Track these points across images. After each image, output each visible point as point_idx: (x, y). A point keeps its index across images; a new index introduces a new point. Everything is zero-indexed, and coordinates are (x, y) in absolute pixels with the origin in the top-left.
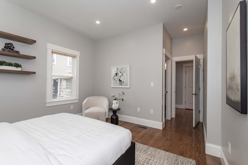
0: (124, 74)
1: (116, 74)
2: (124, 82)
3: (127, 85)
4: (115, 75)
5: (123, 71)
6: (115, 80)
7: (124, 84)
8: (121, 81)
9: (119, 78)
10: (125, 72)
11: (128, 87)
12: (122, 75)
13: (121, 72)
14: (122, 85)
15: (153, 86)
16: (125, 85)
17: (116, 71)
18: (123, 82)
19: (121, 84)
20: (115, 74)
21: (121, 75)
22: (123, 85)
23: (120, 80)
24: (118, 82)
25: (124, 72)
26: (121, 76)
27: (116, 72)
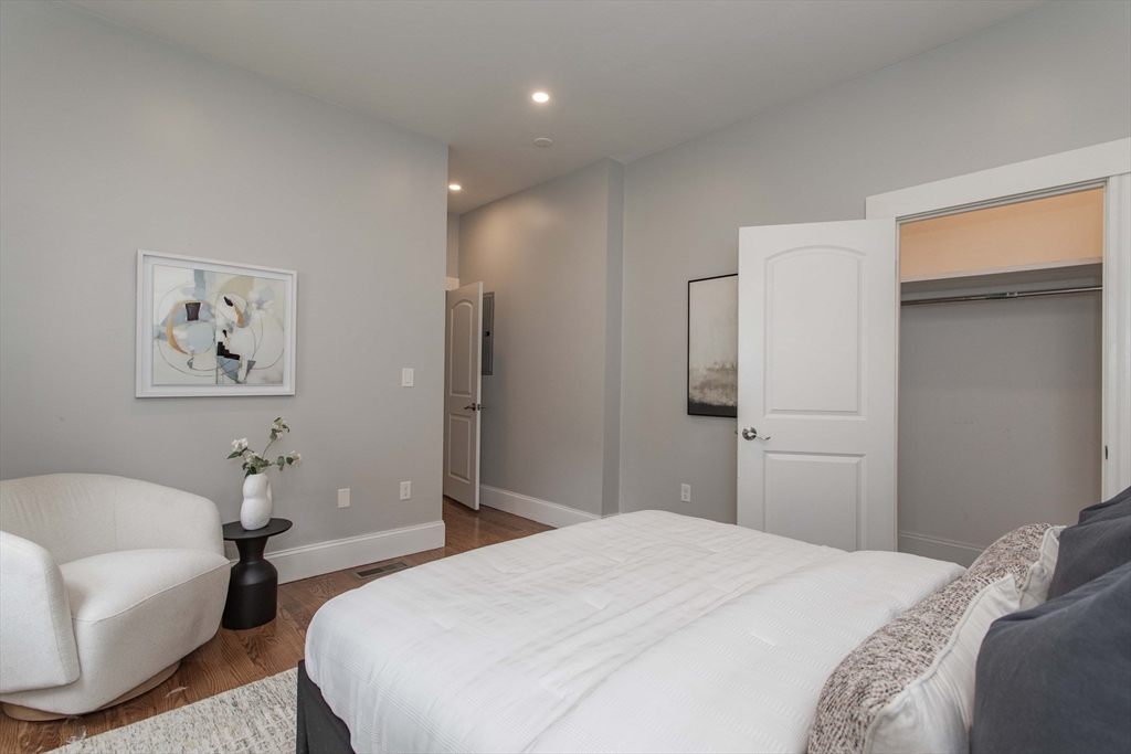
0: (256, 315)
1: (193, 311)
2: (256, 366)
3: (281, 382)
4: (174, 312)
5: (253, 296)
6: (176, 347)
7: (255, 376)
8: (237, 357)
9: (220, 337)
10: (265, 305)
11: (287, 389)
12: (239, 321)
13: (229, 303)
14: (241, 378)
15: (411, 385)
16: (267, 381)
17: (185, 291)
18: (251, 365)
19: (234, 377)
20: (177, 306)
21: (235, 318)
22: (249, 379)
23: (222, 351)
24: (210, 358)
25: (254, 306)
26: (235, 328)
27: (193, 299)
